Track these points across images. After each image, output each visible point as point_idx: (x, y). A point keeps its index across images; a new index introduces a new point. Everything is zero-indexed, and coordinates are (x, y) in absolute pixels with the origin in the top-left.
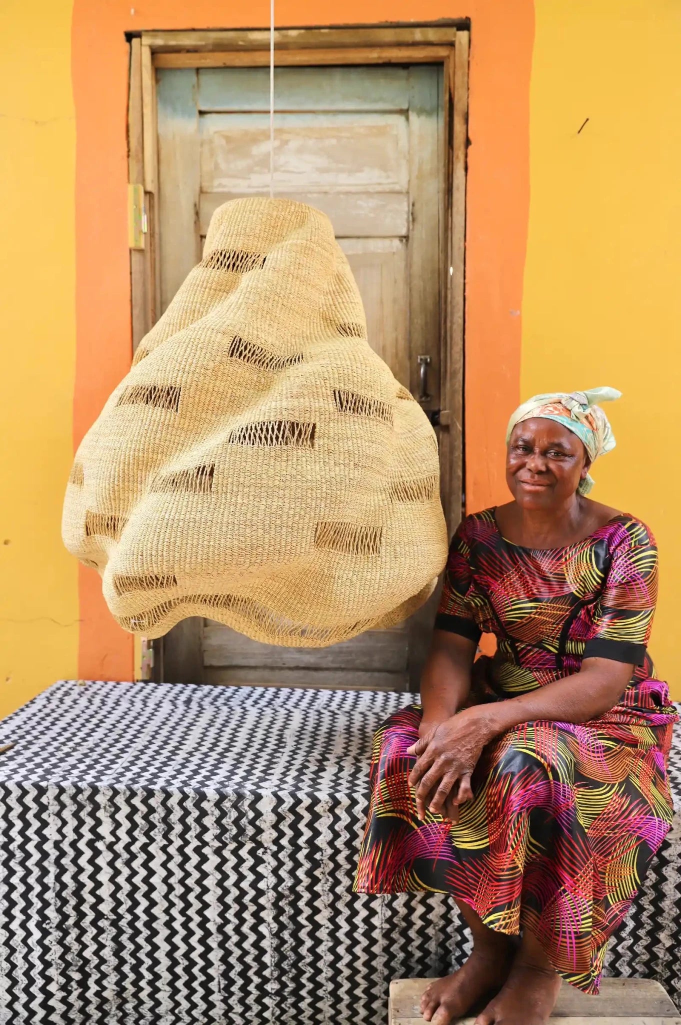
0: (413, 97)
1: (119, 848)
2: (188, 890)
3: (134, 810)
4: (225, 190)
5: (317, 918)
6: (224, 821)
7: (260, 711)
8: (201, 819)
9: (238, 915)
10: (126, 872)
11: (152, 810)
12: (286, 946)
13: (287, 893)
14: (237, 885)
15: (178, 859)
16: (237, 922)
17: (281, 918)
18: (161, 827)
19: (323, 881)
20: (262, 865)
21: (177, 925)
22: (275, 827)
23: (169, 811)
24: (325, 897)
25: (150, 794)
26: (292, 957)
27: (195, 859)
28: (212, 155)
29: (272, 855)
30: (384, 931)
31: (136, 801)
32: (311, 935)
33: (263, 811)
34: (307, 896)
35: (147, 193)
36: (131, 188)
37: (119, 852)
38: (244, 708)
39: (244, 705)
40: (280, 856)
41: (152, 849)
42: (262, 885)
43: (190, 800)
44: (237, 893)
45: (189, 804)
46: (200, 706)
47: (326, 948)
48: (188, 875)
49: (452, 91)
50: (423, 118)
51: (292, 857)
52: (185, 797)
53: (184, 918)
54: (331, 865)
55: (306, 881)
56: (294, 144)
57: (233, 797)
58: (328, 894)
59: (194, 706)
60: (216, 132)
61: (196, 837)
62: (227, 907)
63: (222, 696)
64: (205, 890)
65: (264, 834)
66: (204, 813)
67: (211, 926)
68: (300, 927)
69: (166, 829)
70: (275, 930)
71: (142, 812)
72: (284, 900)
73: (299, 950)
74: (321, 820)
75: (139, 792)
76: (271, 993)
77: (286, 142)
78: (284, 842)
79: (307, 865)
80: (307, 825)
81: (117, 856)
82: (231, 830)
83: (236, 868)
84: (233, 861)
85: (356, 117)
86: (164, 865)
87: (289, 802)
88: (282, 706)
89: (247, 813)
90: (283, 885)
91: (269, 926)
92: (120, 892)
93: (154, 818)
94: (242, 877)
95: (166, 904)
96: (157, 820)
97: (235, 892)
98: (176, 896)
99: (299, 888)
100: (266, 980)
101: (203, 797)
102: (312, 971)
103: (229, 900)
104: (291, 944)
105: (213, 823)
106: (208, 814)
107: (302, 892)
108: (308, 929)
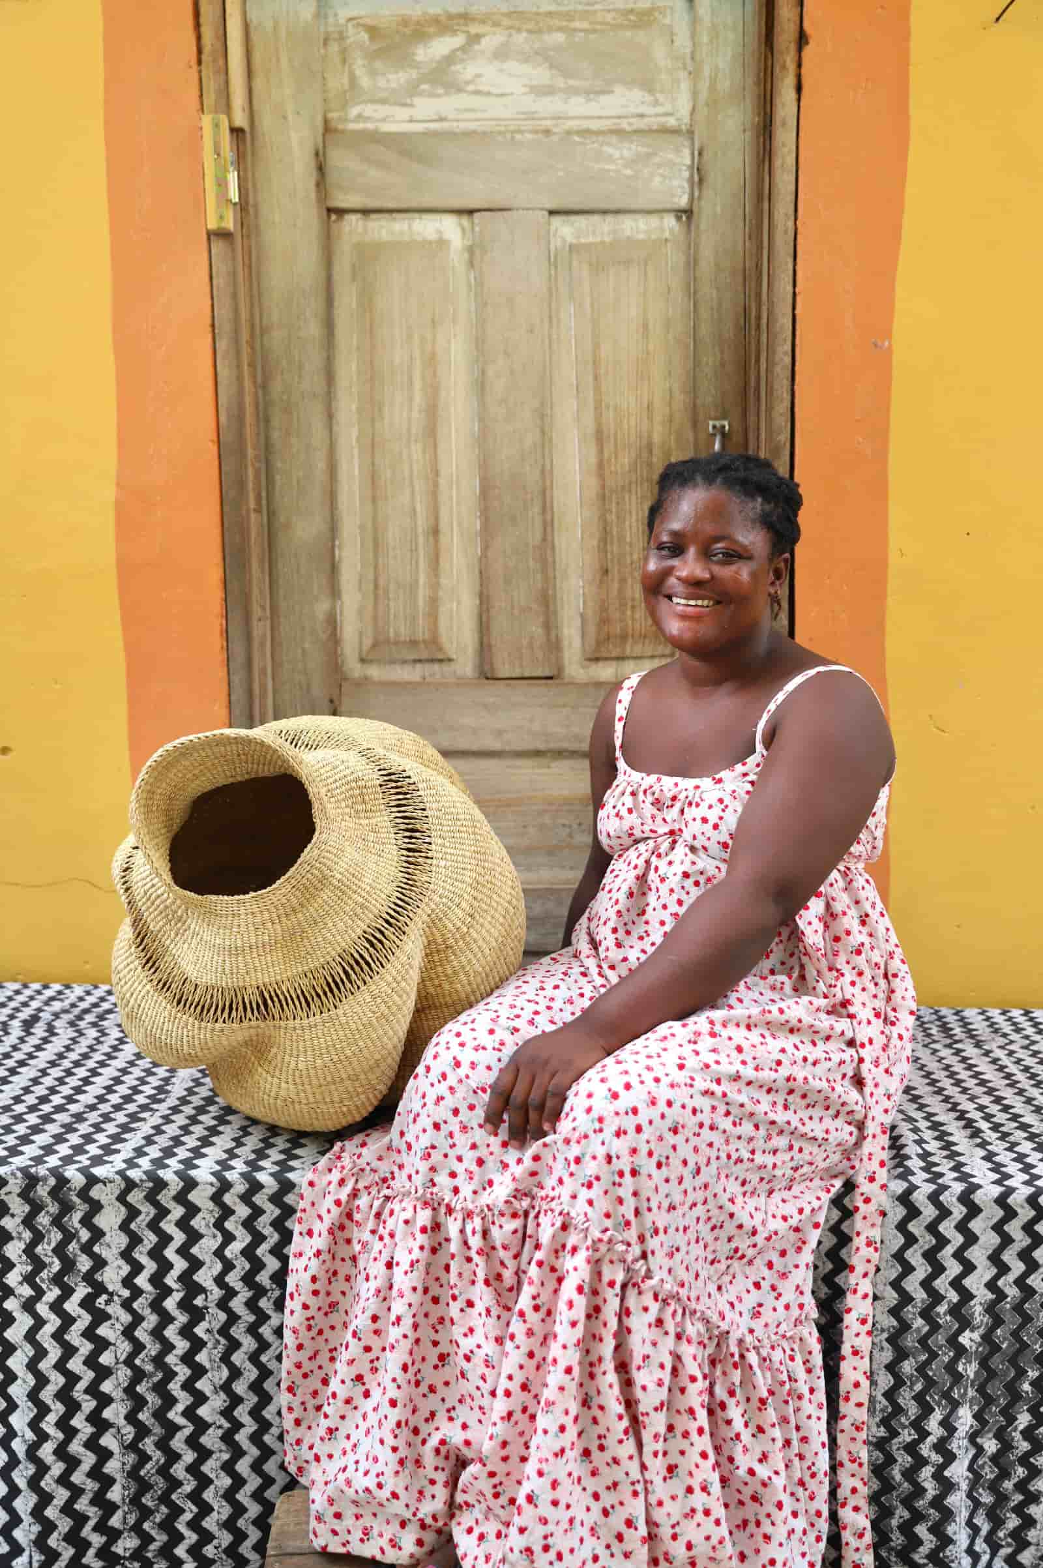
5: (203, 1412)
6: (39, 1250)
9: (63, 1422)
12: (148, 1466)
13: (149, 1368)
14: (60, 1365)
16: (61, 1436)
17: (141, 1416)
19: (210, 1345)
20: (105, 1324)
22: (126, 1255)
24: (215, 1373)
26: (161, 1484)
29: (122, 1305)
32: (192, 1442)
33: (104, 1227)
34: (183, 1372)
40: (135, 1305)
42: (106, 1359)
44: (62, 1380)
47: (219, 1464)
51: (156, 1306)
54: (223, 1316)
55: (182, 1346)
57: (52, 1208)
58: (219, 1367)
62: (44, 1410)
64: (10, 1377)
65: (107, 1268)
67: (18, 1446)
68: (173, 1429)
70: (131, 1437)
72: (144, 1383)
73: (172, 1471)
74: (203, 1241)
76: (124, 1558)
78: (142, 1281)
79: (182, 1318)
80: (178, 1251)
82: (51, 1264)
83: (58, 1335)
84: (54, 1322)
87: (148, 1214)
89: (77, 1232)
90: (143, 1354)
91: (119, 1432)
94: (70, 1350)
97: (57, 1380)
99: (171, 1359)
100: (113, 1535)
102: (195, 1509)
103: (47, 1395)
104: (158, 1461)
105: (20, 1252)
106: (12, 1238)
107: (176, 1365)
108: (187, 1432)
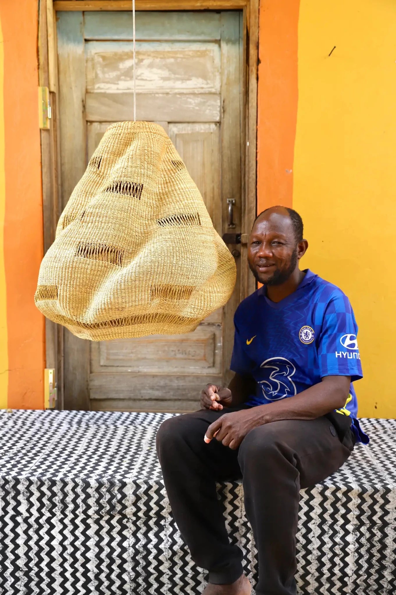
0: (223, 32)
1: (31, 521)
2: (76, 549)
3: (43, 494)
4: (102, 91)
5: (161, 568)
6: (101, 501)
7: (126, 427)
8: (86, 500)
9: (109, 567)
10: (35, 537)
11: (54, 494)
12: (140, 588)
13: (141, 549)
14: (109, 544)
15: (71, 527)
16: (108, 571)
17: (138, 569)
18: (60, 506)
19: (165, 541)
20: (126, 530)
21: (68, 575)
22: (135, 504)
23: (65, 495)
24: (167, 553)
25: (54, 483)
27: (82, 527)
28: (93, 68)
29: (132, 523)
30: (205, 576)
31: (44, 489)
32: (157, 579)
33: (127, 493)
34: (154, 552)
35: (51, 92)
36: (40, 89)
37: (31, 523)
38: (115, 426)
39: (116, 424)
40: (138, 523)
41: (53, 521)
42: (125, 544)
43: (79, 487)
44: (109, 550)
45: (79, 490)
46: (87, 425)
47: (167, 589)
48: (76, 538)
49: (248, 28)
50: (230, 45)
51: (146, 523)
52: (76, 485)
53: (73, 570)
54: (171, 529)
55: (155, 541)
56: (147, 62)
57: (107, 485)
58: (168, 551)
59: (83, 425)
60: (96, 53)
61: (82, 512)
62: (101, 561)
63: (102, 418)
64: (88, 549)
65: (127, 509)
66: (88, 496)
67: (91, 575)
68: (150, 574)
69: (63, 507)
70: (134, 576)
71: (48, 496)
72: (139, 555)
73: (149, 590)
74: (164, 499)
75: (46, 483)
77: (142, 60)
78: (140, 514)
79: (156, 529)
80: (155, 503)
81: (30, 526)
82: (106, 507)
83: (108, 533)
84: (107, 527)
85: (187, 44)
86: (61, 532)
87: (144, 488)
88: (140, 425)
89: (116, 495)
90: (139, 543)
91: (129, 574)
92: (31, 551)
93: (56, 500)
94: (112, 539)
95: (61, 560)
96: (57, 501)
97: (107, 550)
98: (68, 553)
99: (150, 546)
101: (88, 485)
103: (103, 556)
104: (144, 586)
105: (94, 502)
106: (91, 497)
107: (152, 548)
108: (155, 576)
